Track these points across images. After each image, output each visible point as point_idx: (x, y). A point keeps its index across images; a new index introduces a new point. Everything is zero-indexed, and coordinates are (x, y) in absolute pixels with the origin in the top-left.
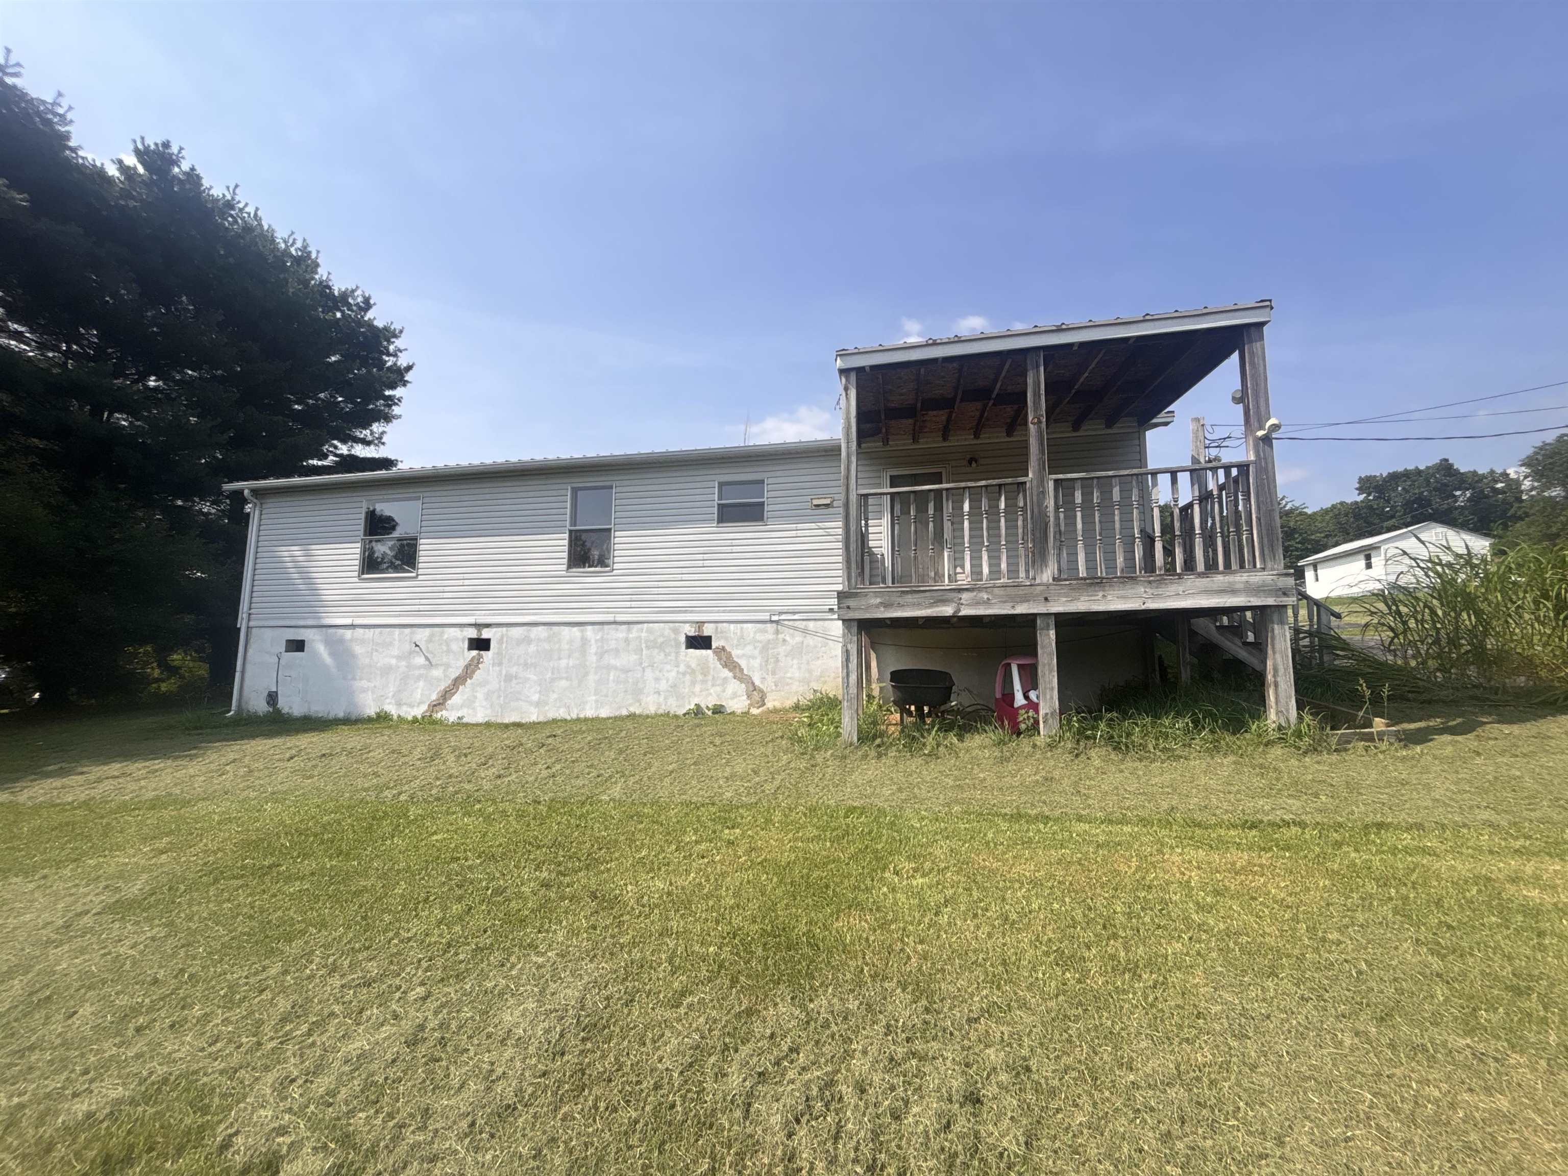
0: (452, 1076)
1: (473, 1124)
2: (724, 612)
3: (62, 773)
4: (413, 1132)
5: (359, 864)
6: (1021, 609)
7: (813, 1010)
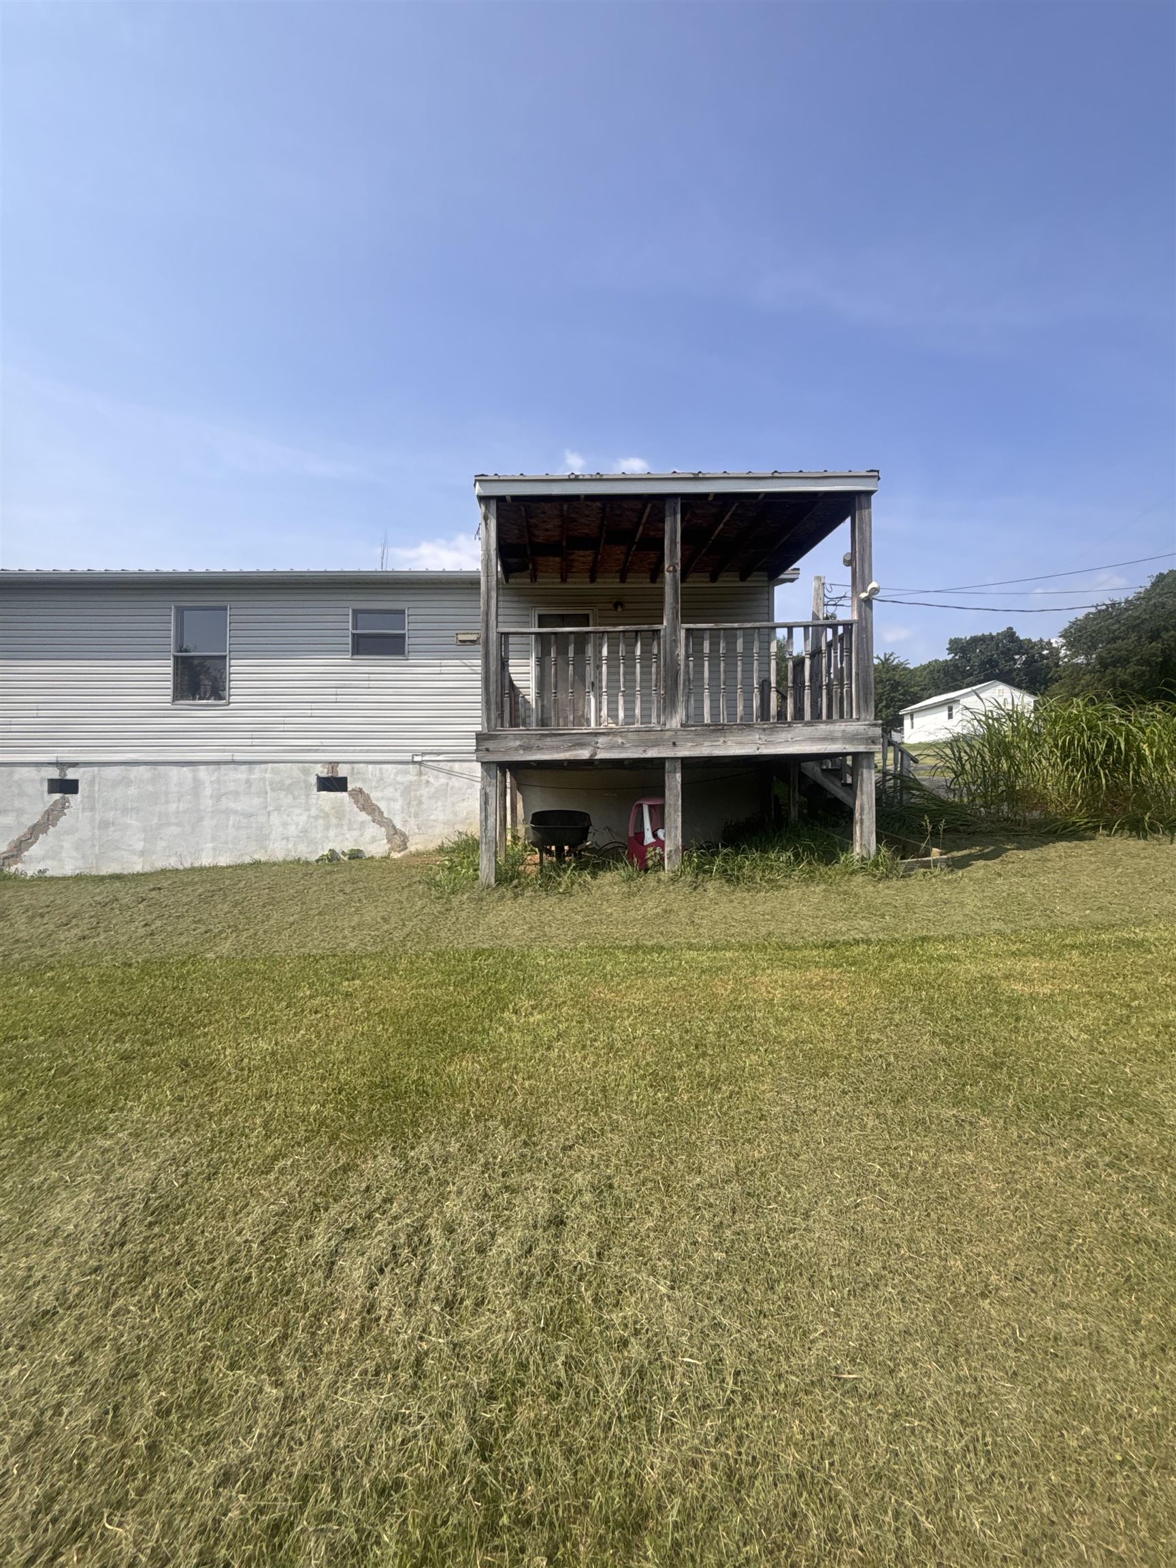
2: (361, 751)
6: (652, 753)
7: (413, 1157)
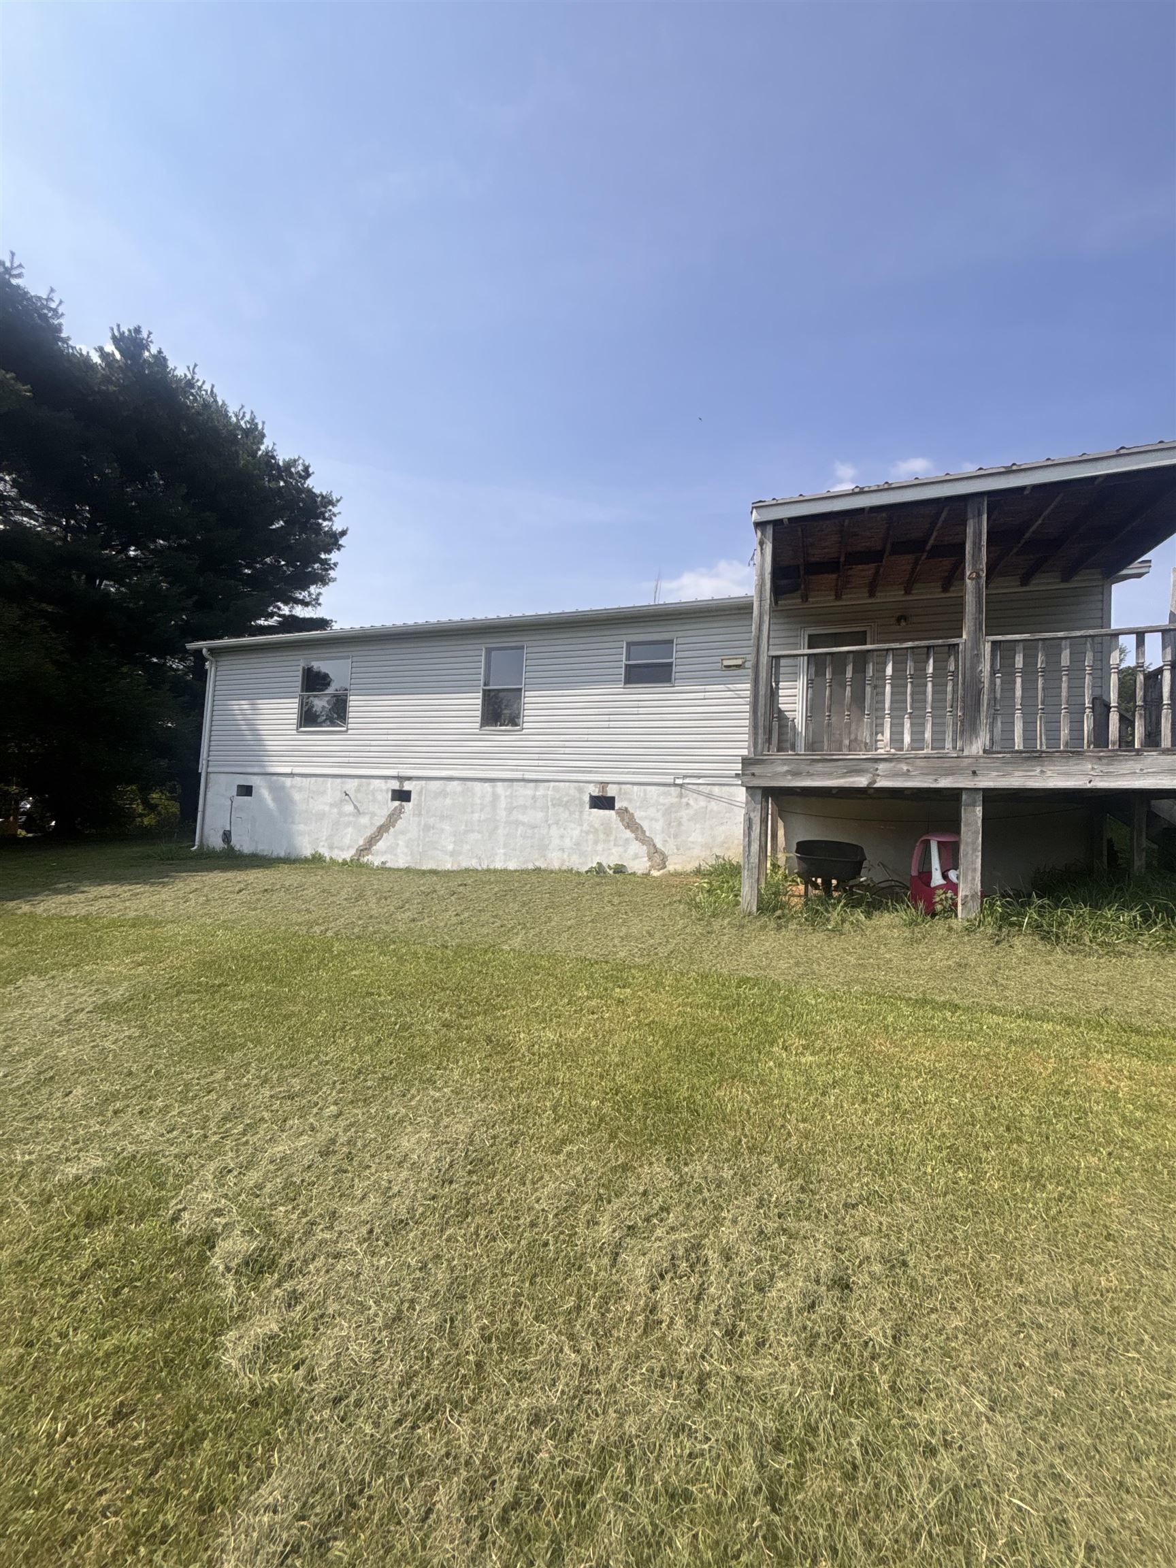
0: (356, 1187)
1: (371, 1231)
2: (628, 773)
3: (70, 891)
4: (322, 1230)
5: (290, 990)
6: (944, 783)
7: (687, 1173)
